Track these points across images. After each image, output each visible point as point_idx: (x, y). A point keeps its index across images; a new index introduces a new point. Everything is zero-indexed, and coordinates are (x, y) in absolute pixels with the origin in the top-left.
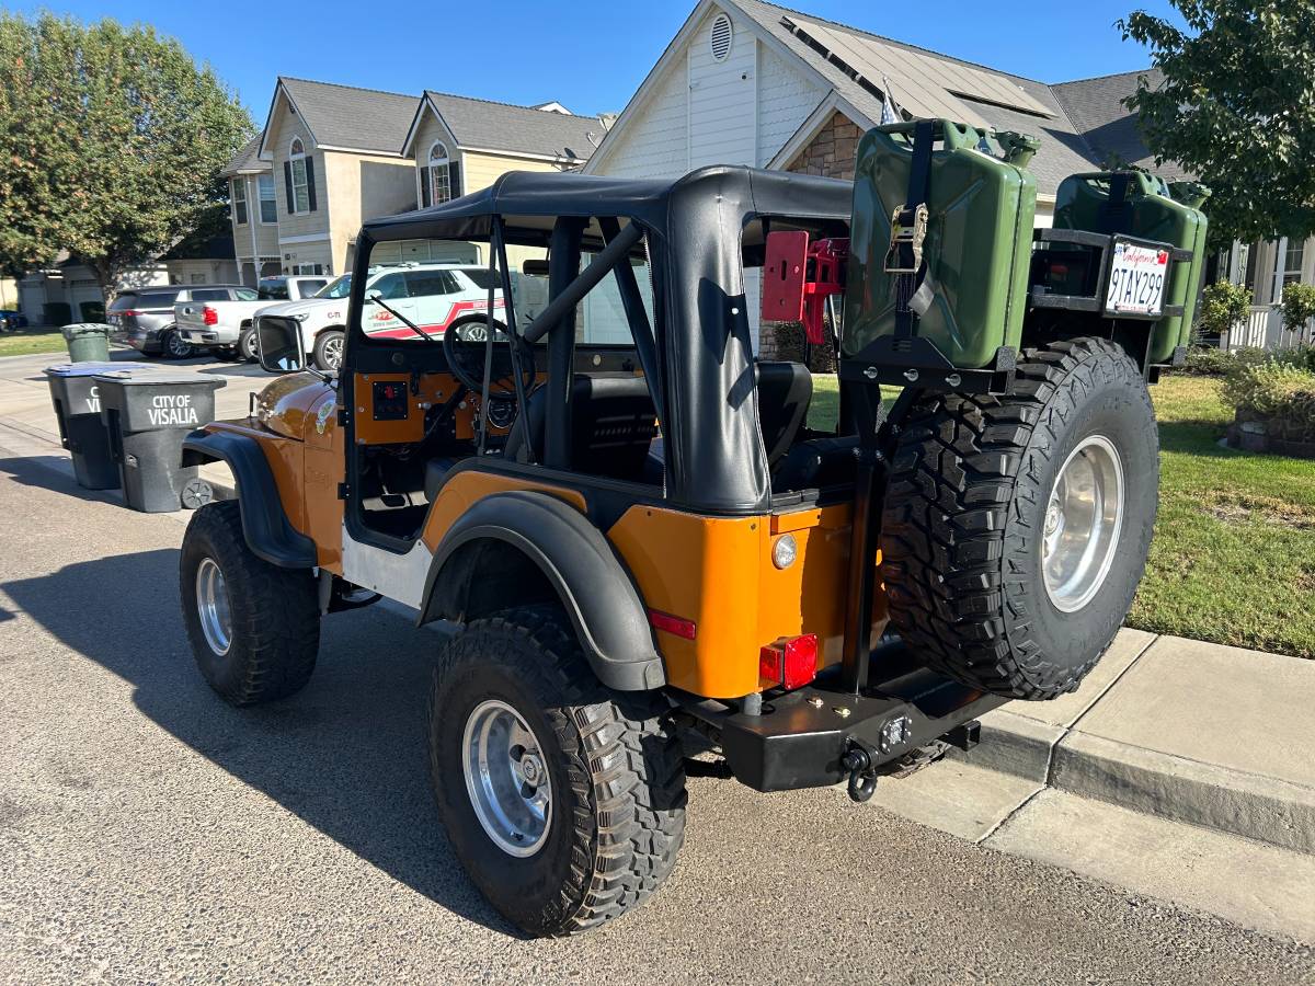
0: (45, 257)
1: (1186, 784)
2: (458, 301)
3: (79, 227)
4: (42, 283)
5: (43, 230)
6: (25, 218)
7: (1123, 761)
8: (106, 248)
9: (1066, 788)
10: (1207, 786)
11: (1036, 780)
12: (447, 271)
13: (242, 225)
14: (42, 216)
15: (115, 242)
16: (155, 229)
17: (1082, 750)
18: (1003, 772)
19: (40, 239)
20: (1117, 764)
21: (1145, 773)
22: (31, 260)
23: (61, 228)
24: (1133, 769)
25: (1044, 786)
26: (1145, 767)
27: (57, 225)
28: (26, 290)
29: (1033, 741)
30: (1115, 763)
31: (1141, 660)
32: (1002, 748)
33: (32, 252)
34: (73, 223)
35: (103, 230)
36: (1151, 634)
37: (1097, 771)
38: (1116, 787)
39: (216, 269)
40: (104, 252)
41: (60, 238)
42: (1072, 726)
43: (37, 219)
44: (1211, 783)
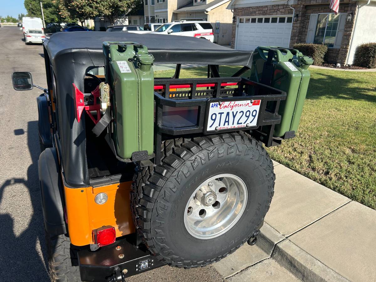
0: (95, 15)
1: (314, 274)
2: (196, 33)
3: (104, 6)
4: (99, 21)
5: (95, 7)
6: (91, 3)
7: (296, 258)
8: (111, 12)
9: (276, 260)
10: (321, 278)
11: (268, 254)
12: (194, 24)
13: (147, 6)
14: (95, 3)
15: (113, 11)
16: (123, 7)
17: (284, 249)
18: (259, 247)
19: (94, 9)
20: (293, 259)
21: (302, 265)
22: (92, 16)
23: (100, 6)
24: (298, 262)
25: (269, 257)
26: (302, 263)
27: (98, 5)
28: (96, 23)
29: (270, 240)
30: (293, 258)
31: (336, 211)
32: (260, 239)
33: (92, 13)
34: (102, 5)
35: (110, 7)
36: (349, 199)
37: (287, 258)
38: (292, 266)
39: (140, 19)
40: (110, 14)
41: (99, 9)
42: (288, 237)
43: (93, 4)
44: (323, 277)
